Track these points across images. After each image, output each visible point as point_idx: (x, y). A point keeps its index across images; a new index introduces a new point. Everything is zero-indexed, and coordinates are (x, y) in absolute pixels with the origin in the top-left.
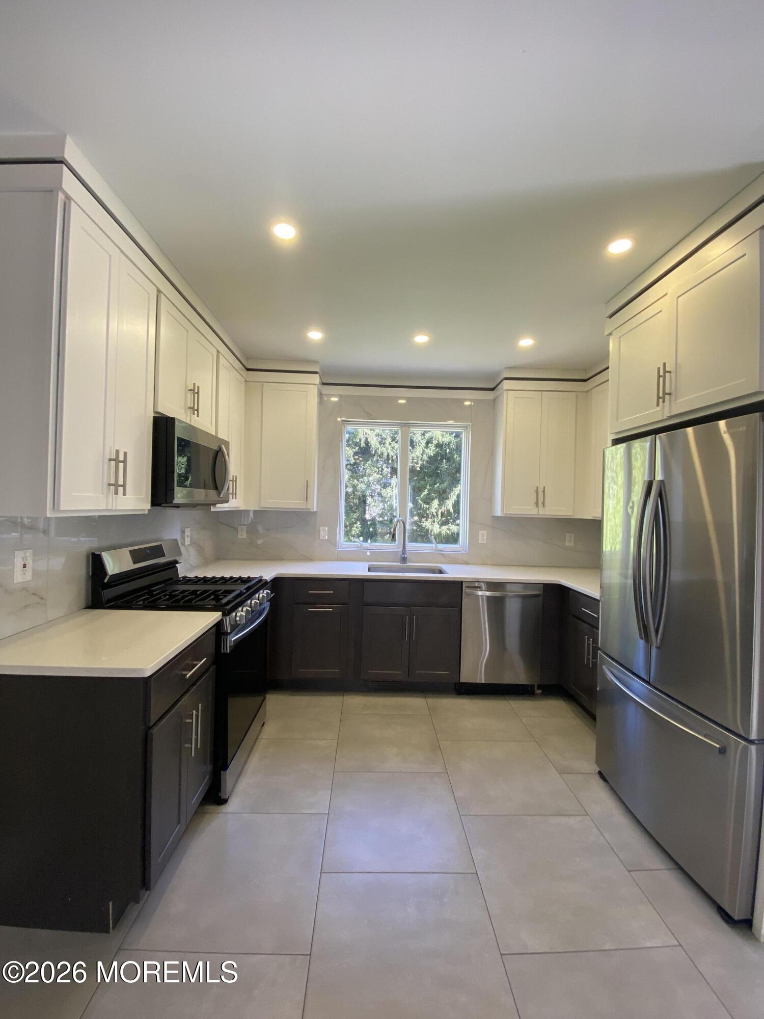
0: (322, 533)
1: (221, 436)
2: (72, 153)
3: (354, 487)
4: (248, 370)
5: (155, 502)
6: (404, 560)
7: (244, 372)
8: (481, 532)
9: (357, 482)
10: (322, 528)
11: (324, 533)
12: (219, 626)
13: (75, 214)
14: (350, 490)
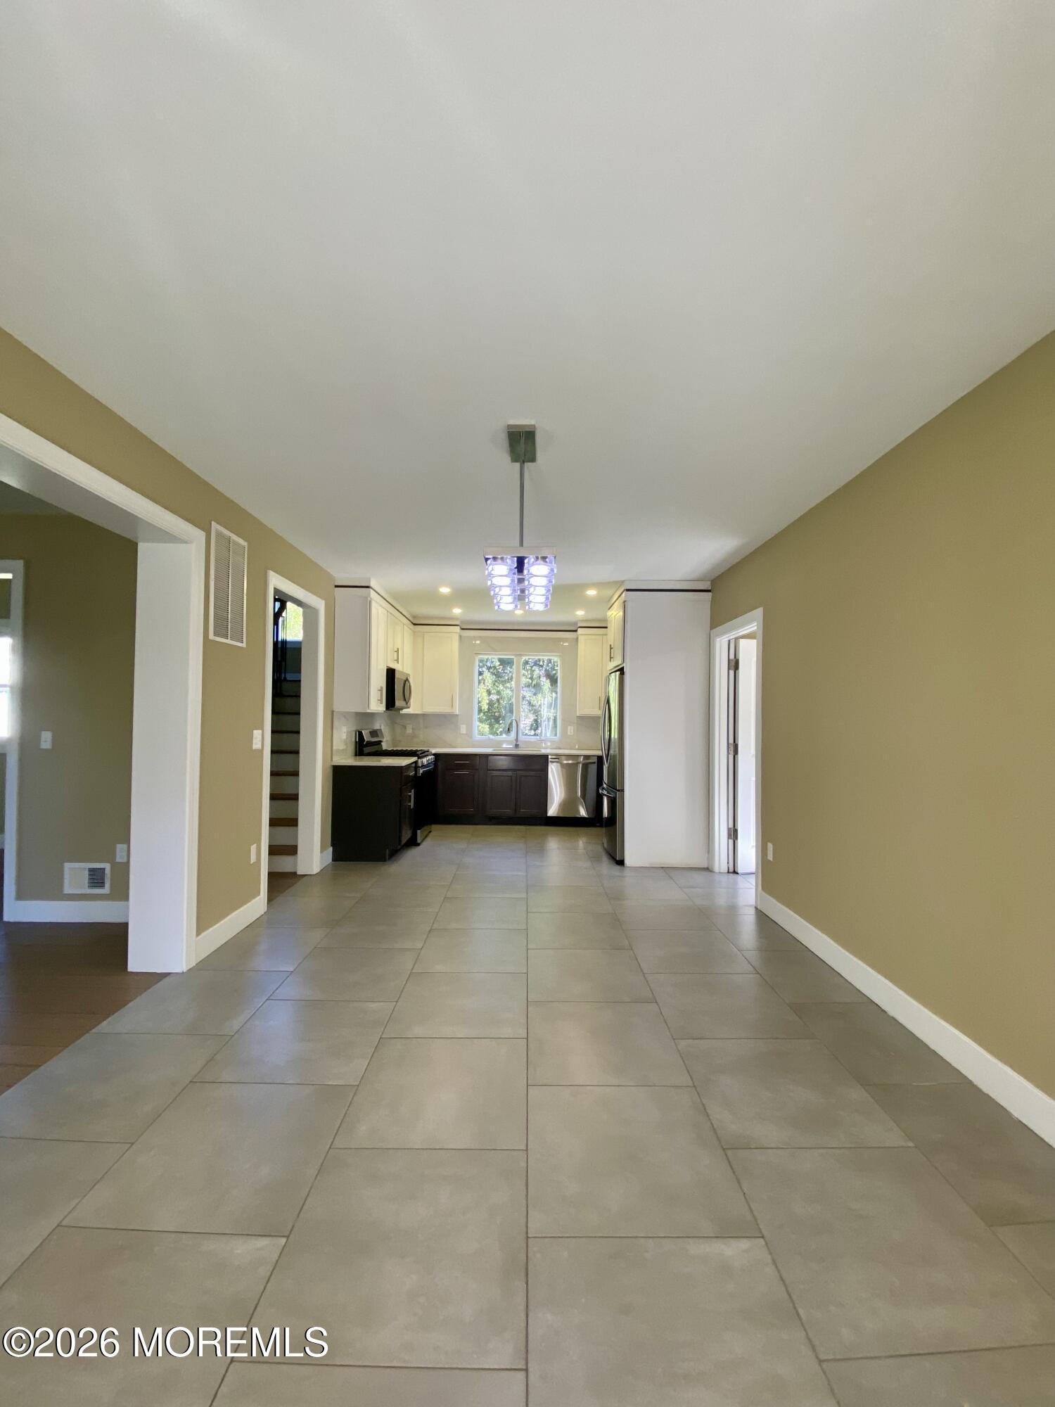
0: (462, 729)
1: (405, 671)
2: (373, 584)
3: (498, 693)
4: (415, 624)
5: (387, 708)
6: (517, 746)
7: (412, 626)
8: (569, 727)
9: (502, 688)
10: (462, 726)
11: (463, 729)
12: (416, 762)
13: (374, 604)
14: (494, 697)
